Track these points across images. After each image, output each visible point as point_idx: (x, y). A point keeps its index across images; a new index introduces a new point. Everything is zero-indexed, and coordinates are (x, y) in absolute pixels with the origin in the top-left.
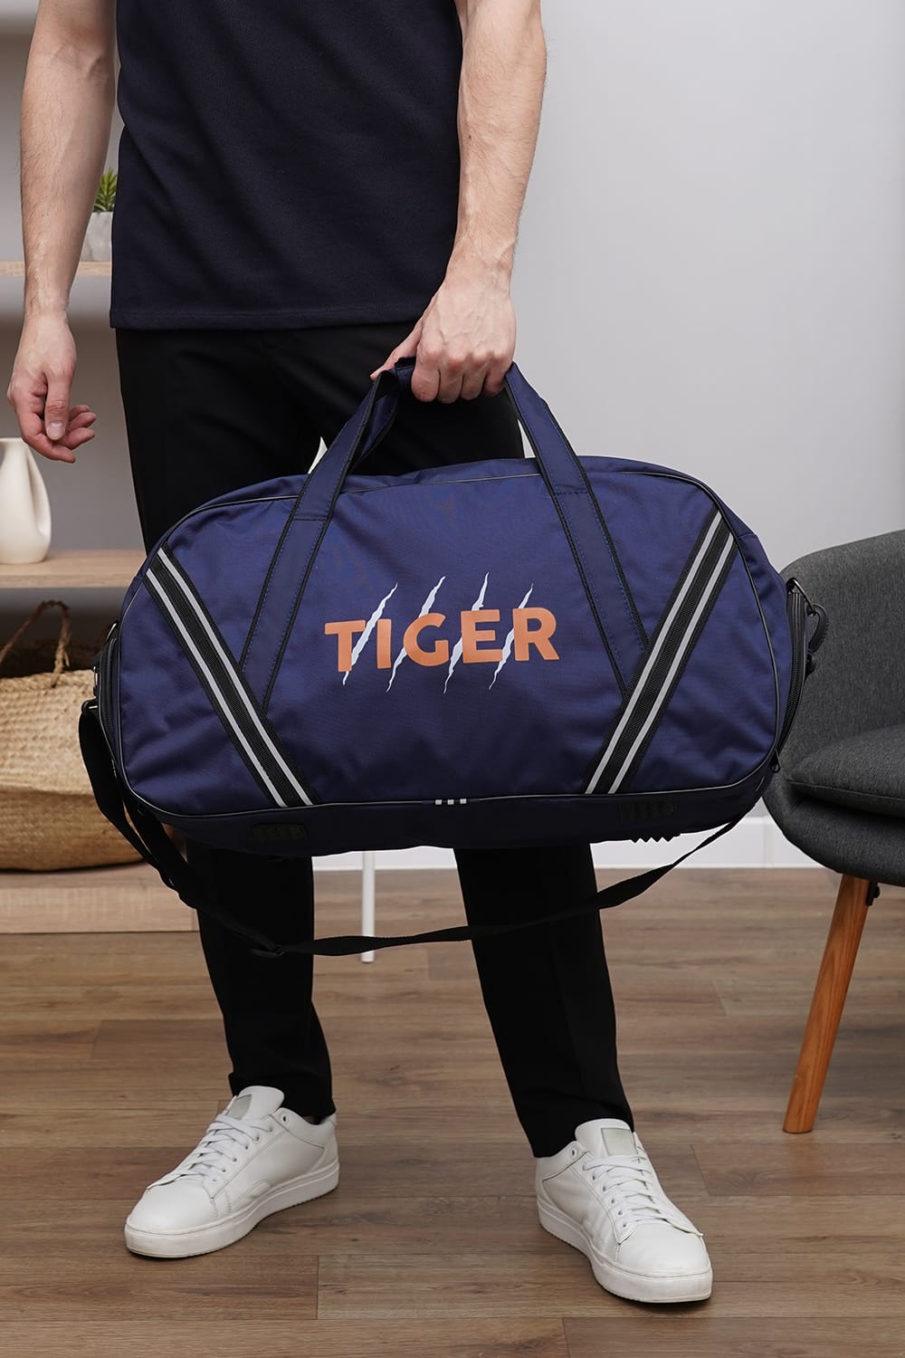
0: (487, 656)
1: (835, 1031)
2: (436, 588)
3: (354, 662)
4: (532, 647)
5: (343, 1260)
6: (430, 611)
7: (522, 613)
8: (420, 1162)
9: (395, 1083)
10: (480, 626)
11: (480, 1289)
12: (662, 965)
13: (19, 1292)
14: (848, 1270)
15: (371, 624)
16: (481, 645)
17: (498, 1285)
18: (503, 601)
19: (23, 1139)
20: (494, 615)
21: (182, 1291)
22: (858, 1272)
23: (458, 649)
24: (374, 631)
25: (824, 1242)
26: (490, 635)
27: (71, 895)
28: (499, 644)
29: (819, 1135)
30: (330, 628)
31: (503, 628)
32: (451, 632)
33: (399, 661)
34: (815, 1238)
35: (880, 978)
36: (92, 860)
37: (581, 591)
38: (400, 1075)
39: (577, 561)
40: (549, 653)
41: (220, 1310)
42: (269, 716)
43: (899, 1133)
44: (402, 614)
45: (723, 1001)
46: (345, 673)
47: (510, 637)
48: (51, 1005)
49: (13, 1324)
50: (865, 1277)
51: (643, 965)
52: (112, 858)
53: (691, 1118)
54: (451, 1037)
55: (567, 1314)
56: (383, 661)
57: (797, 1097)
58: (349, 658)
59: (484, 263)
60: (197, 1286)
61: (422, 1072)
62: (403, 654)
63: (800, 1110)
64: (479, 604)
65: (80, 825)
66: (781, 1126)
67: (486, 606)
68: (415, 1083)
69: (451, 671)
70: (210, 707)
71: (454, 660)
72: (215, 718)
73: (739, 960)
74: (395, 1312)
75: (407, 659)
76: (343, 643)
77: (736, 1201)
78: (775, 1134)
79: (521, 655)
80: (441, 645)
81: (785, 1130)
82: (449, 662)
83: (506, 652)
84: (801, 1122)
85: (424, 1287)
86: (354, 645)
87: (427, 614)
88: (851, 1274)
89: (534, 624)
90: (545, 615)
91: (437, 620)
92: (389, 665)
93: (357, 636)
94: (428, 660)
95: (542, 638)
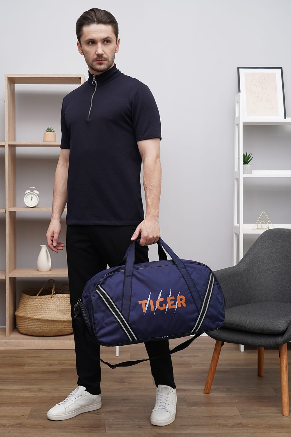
0: (173, 307)
1: (215, 371)
2: (161, 292)
3: (146, 310)
4: (181, 304)
5: (111, 420)
6: (160, 298)
7: (179, 297)
8: (128, 399)
9: (122, 382)
10: (171, 300)
11: (140, 427)
12: (179, 357)
13: (44, 427)
14: (216, 423)
15: (148, 301)
16: (172, 305)
17: (143, 426)
18: (175, 295)
19: (45, 394)
20: (173, 298)
21: (78, 427)
22: (218, 423)
23: (167, 306)
24: (149, 302)
25: (212, 417)
26: (173, 302)
27: (55, 342)
28: (175, 304)
29: (211, 394)
30: (140, 302)
31: (175, 300)
32: (165, 302)
33: (156, 309)
34: (210, 416)
35: (225, 360)
36: (60, 334)
37: (189, 291)
38: (124, 381)
39: (187, 284)
40: (185, 305)
41: (86, 431)
42: (129, 322)
43: (228, 394)
44: (155, 299)
45: (192, 365)
46: (145, 312)
47: (177, 302)
48: (51, 365)
49: (43, 434)
50: (219, 424)
51: (175, 357)
52: (64, 334)
53: (185, 390)
54: (135, 372)
55: (157, 432)
56: (153, 309)
57: (207, 386)
58: (145, 309)
60: (81, 426)
61: (128, 380)
62: (157, 307)
63: (207, 389)
64: (170, 296)
65: (57, 327)
66: (203, 392)
68: (127, 382)
69: (166, 311)
73: (195, 356)
74: (122, 431)
75: (157, 308)
76: (143, 306)
77: (194, 408)
78: (202, 394)
79: (180, 306)
80: (164, 305)
81: (204, 393)
82: (166, 309)
83: (177, 305)
84: (207, 391)
85: (128, 426)
86: (146, 306)
87: (160, 299)
88: (217, 424)
89: (181, 299)
90: (183, 297)
91: (162, 299)
92: (154, 310)
93: (146, 304)
94: (161, 308)
95: (183, 302)
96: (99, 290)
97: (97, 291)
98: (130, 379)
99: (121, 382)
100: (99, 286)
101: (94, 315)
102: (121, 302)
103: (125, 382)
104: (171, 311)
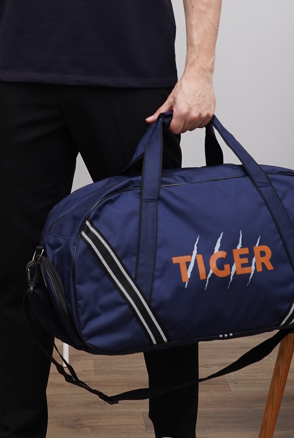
0: (245, 270)
2: (220, 239)
3: (189, 277)
4: (263, 264)
6: (219, 250)
7: (258, 248)
10: (242, 256)
15: (193, 258)
16: (243, 266)
18: (249, 243)
20: (246, 251)
23: (234, 268)
24: (196, 260)
26: (246, 260)
28: (250, 264)
30: (175, 260)
31: (250, 256)
32: (229, 260)
33: (209, 276)
37: (278, 236)
39: (275, 221)
40: (270, 267)
42: (153, 304)
46: (186, 282)
47: (254, 260)
56: (202, 276)
58: (187, 274)
59: (204, 69)
62: (211, 272)
64: (239, 246)
67: (243, 246)
69: (231, 278)
70: (123, 301)
71: (233, 273)
72: (126, 307)
75: (213, 274)
76: (183, 268)
79: (260, 269)
80: (227, 266)
82: (230, 275)
83: (253, 268)
86: (188, 268)
87: (218, 252)
89: (263, 254)
90: (266, 249)
91: (223, 254)
92: (205, 278)
93: (188, 264)
94: (221, 274)
95: (266, 260)
96: (88, 232)
97: (83, 234)
98: (94, 419)
99: (74, 427)
100: (88, 223)
101: (78, 287)
102: (134, 259)
103: (83, 426)
104: (241, 279)
